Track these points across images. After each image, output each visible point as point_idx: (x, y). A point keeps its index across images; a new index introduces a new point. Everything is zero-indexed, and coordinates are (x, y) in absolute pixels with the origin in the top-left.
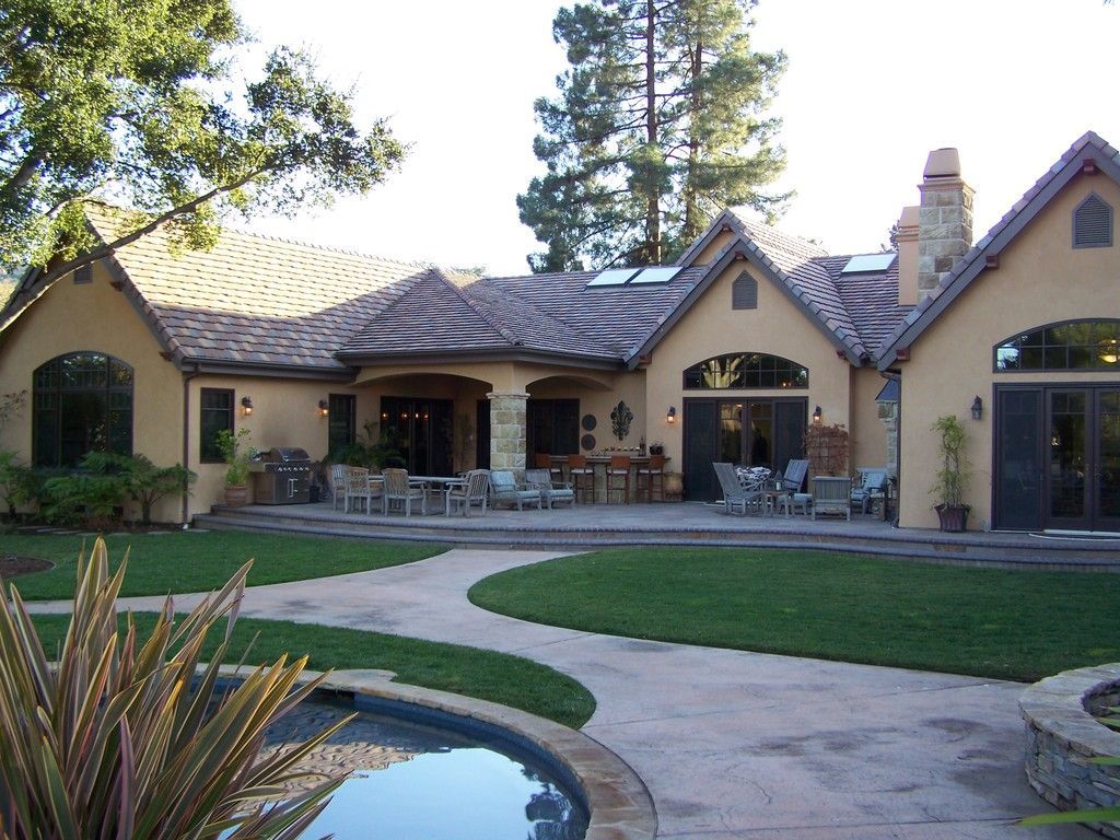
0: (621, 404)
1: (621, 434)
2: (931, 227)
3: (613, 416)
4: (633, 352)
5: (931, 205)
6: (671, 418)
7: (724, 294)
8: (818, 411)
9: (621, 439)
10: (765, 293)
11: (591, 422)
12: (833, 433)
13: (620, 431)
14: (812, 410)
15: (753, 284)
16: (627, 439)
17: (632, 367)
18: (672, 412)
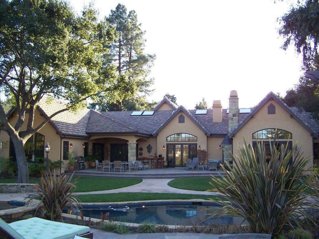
0: (149, 145)
1: (149, 152)
2: (232, 107)
3: (147, 148)
4: (154, 132)
5: (232, 102)
6: (164, 148)
7: (177, 120)
8: (200, 147)
9: (149, 153)
10: (187, 119)
11: (141, 149)
12: (203, 152)
13: (149, 151)
14: (198, 147)
15: (184, 118)
16: (151, 154)
17: (154, 136)
18: (164, 147)
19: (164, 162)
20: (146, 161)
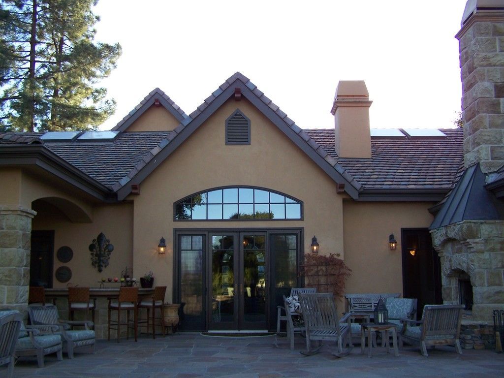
0: (101, 237)
1: (100, 266)
2: (490, 55)
3: (91, 248)
4: (124, 181)
5: (487, 34)
6: (162, 249)
7: (218, 131)
8: (314, 242)
9: (100, 271)
10: (258, 129)
11: (66, 254)
12: (331, 262)
13: (99, 261)
14: (307, 242)
15: (246, 123)
16: (107, 273)
17: (121, 198)
19: (163, 307)
20: (83, 306)
